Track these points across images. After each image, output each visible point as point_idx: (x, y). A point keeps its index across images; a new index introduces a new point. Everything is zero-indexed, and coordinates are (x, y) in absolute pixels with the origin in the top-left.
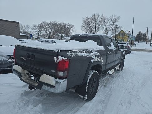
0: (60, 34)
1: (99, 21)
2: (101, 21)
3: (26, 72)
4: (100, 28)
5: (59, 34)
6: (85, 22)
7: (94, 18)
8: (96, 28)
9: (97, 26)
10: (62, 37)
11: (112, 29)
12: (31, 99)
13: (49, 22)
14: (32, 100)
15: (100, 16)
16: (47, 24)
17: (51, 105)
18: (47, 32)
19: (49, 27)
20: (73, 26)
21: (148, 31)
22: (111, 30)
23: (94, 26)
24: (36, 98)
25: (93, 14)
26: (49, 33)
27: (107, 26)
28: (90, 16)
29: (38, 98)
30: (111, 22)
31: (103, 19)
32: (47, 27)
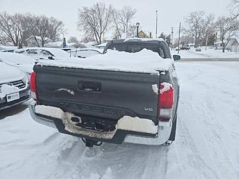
0: (40, 38)
1: (105, 15)
2: (109, 16)
3: (70, 116)
4: (108, 28)
5: (37, 37)
6: (82, 16)
7: (97, 10)
8: (102, 28)
9: (104, 24)
10: (43, 42)
11: (126, 28)
12: (80, 162)
13: (12, 14)
14: (85, 164)
15: (106, 7)
16: (9, 18)
17: (120, 165)
18: (10, 34)
19: (14, 23)
20: (60, 23)
21: (172, 33)
22: (124, 30)
23: (99, 24)
24: (89, 159)
25: (96, 4)
26: (14, 34)
27: (118, 25)
28: (90, 6)
29: (91, 159)
30: (123, 19)
31: (112, 12)
32: (9, 23)
